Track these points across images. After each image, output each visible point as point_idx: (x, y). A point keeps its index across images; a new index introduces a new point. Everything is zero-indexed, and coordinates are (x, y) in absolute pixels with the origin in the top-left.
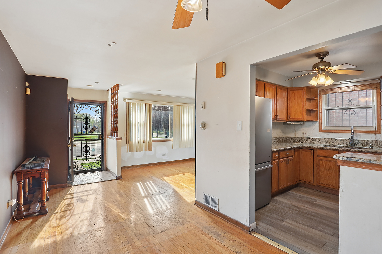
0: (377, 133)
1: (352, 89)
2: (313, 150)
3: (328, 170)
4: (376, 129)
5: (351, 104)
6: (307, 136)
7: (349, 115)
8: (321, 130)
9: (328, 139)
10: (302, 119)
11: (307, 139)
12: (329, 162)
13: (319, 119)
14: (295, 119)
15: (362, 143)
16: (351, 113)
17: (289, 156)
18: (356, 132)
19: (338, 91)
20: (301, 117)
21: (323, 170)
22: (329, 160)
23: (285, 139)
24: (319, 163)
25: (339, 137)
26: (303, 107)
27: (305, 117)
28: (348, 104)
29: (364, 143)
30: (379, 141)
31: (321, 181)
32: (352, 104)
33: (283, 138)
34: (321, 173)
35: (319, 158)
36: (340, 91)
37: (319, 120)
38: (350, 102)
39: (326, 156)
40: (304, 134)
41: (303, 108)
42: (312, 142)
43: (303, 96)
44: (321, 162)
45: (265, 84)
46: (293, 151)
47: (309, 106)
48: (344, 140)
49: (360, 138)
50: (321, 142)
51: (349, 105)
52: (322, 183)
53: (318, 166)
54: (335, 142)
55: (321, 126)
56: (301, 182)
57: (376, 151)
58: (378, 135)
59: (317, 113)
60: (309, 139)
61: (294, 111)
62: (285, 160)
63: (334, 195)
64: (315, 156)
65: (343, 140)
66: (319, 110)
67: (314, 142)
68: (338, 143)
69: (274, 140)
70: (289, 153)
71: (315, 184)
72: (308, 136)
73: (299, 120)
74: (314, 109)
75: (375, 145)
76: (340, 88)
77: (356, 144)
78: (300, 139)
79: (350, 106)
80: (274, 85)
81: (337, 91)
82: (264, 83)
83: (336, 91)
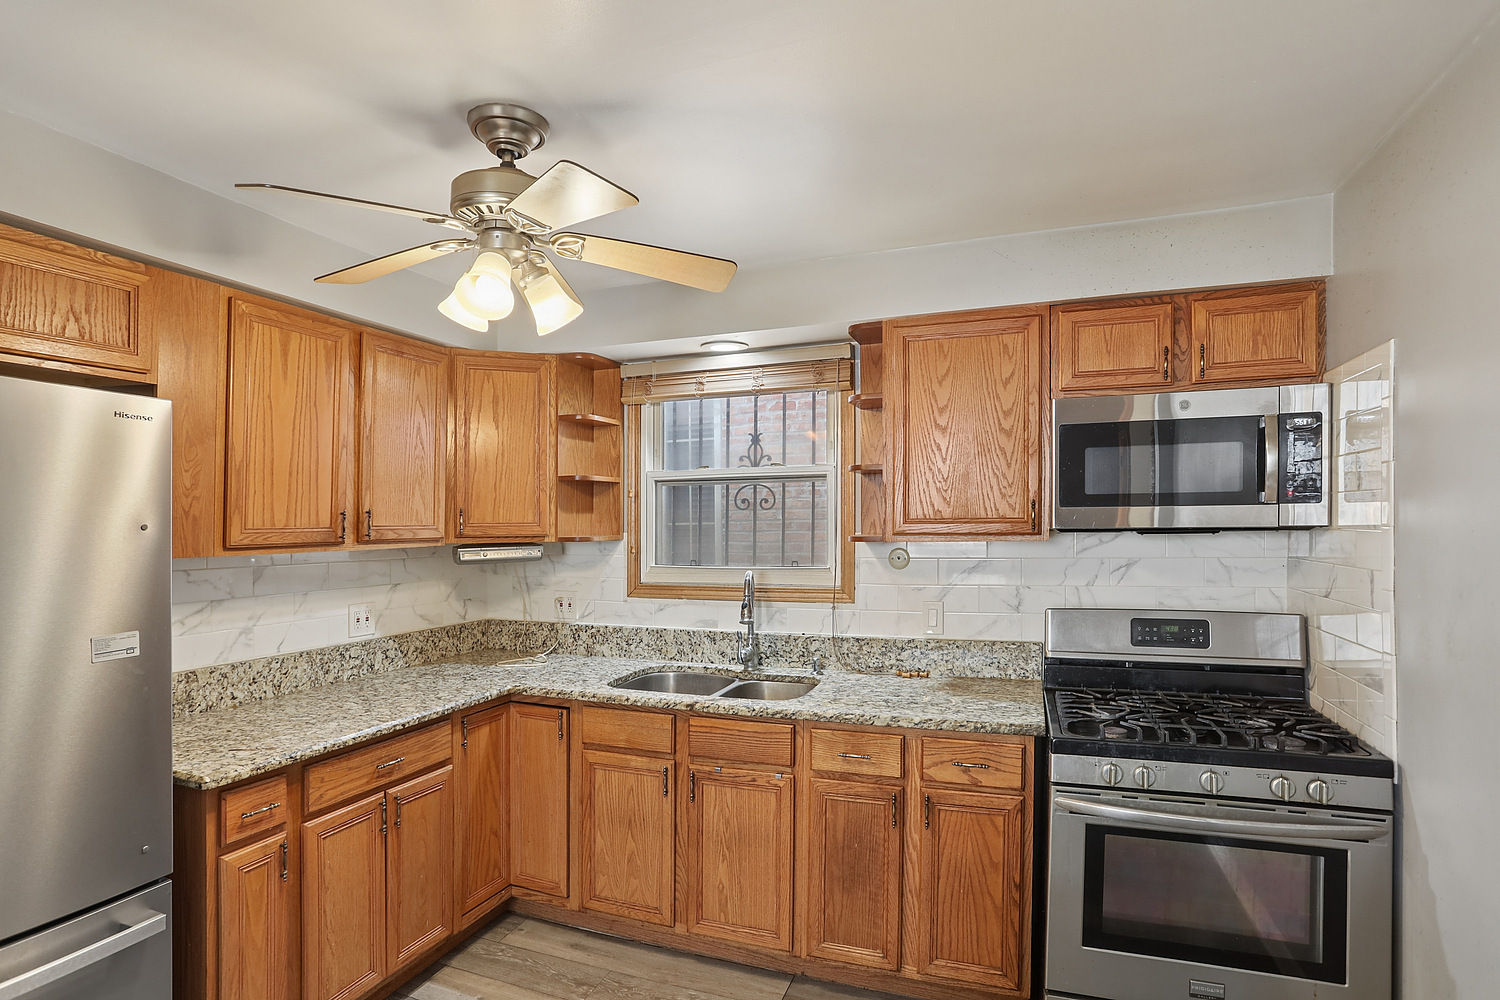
0: (841, 601)
1: (752, 381)
2: (565, 712)
3: (630, 821)
4: (839, 583)
5: (759, 457)
6: (577, 620)
7: (751, 507)
8: (637, 588)
9: (659, 634)
10: (537, 530)
11: (577, 631)
12: (631, 779)
13: (626, 530)
14: (496, 533)
15: (788, 649)
16: (758, 501)
17: (407, 771)
18: (770, 594)
19: (701, 387)
20: (530, 519)
21: (606, 820)
22: (633, 764)
23: (479, 636)
24: (592, 783)
25: (706, 623)
26: (539, 466)
27: (548, 519)
28: (749, 457)
29: (796, 650)
30: (847, 640)
31: (601, 882)
32: (762, 457)
33: (457, 632)
34: (600, 843)
35: (593, 756)
36: (709, 388)
37: (625, 534)
38: (755, 448)
39: (622, 745)
40: (565, 605)
41: (539, 469)
42: (597, 647)
43: (541, 402)
44: (599, 775)
45: (230, 299)
46: (444, 733)
47: (572, 457)
48: (724, 639)
49: (783, 623)
50: (632, 647)
51: (752, 458)
52: (603, 895)
53: (588, 800)
54: (687, 649)
55: (633, 562)
56: (515, 892)
57: (816, 714)
58: (845, 609)
59: (619, 496)
60: (584, 636)
61: (492, 484)
62: (366, 813)
63: (658, 948)
64: (576, 745)
65: (717, 638)
66: (627, 483)
67: (605, 648)
68: (699, 655)
69: (392, 654)
70: (410, 755)
71: (574, 904)
72: (582, 617)
73: (518, 533)
74: (597, 478)
75: (834, 658)
76: (708, 374)
77: (765, 654)
78: (545, 633)
79: (756, 464)
80: (332, 319)
81: (694, 386)
82: (225, 292)
83: (692, 389)
